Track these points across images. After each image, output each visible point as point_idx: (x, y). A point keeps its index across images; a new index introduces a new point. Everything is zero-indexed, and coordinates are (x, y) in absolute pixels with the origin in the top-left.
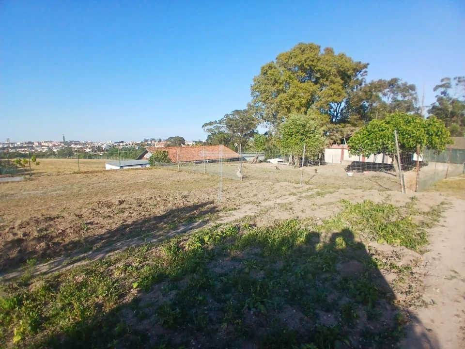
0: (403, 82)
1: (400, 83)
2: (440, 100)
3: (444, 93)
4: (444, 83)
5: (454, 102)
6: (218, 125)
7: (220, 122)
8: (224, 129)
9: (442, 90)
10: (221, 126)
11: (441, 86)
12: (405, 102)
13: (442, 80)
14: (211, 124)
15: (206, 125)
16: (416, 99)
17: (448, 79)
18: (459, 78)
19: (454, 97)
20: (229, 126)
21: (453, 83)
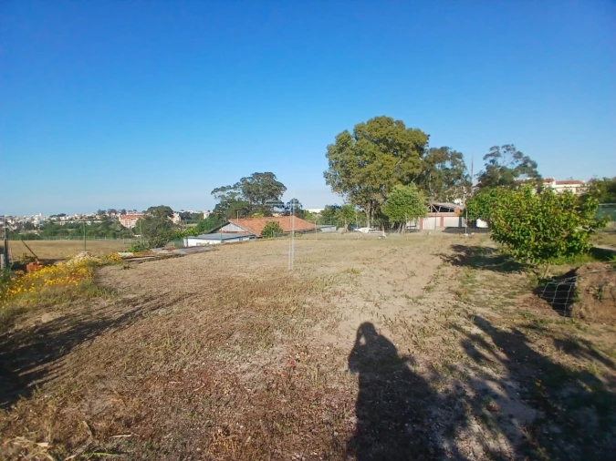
0: (453, 151)
1: (449, 151)
2: (488, 168)
3: (493, 161)
4: (493, 152)
5: (503, 170)
6: (232, 191)
7: (235, 187)
8: (240, 196)
9: (491, 158)
10: (237, 192)
11: (490, 155)
12: (454, 170)
13: (492, 149)
14: (223, 189)
15: (216, 190)
16: (464, 166)
17: (497, 148)
18: (507, 146)
19: (502, 165)
20: (248, 193)
21: (501, 151)
